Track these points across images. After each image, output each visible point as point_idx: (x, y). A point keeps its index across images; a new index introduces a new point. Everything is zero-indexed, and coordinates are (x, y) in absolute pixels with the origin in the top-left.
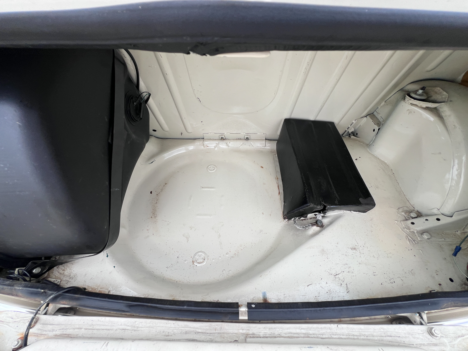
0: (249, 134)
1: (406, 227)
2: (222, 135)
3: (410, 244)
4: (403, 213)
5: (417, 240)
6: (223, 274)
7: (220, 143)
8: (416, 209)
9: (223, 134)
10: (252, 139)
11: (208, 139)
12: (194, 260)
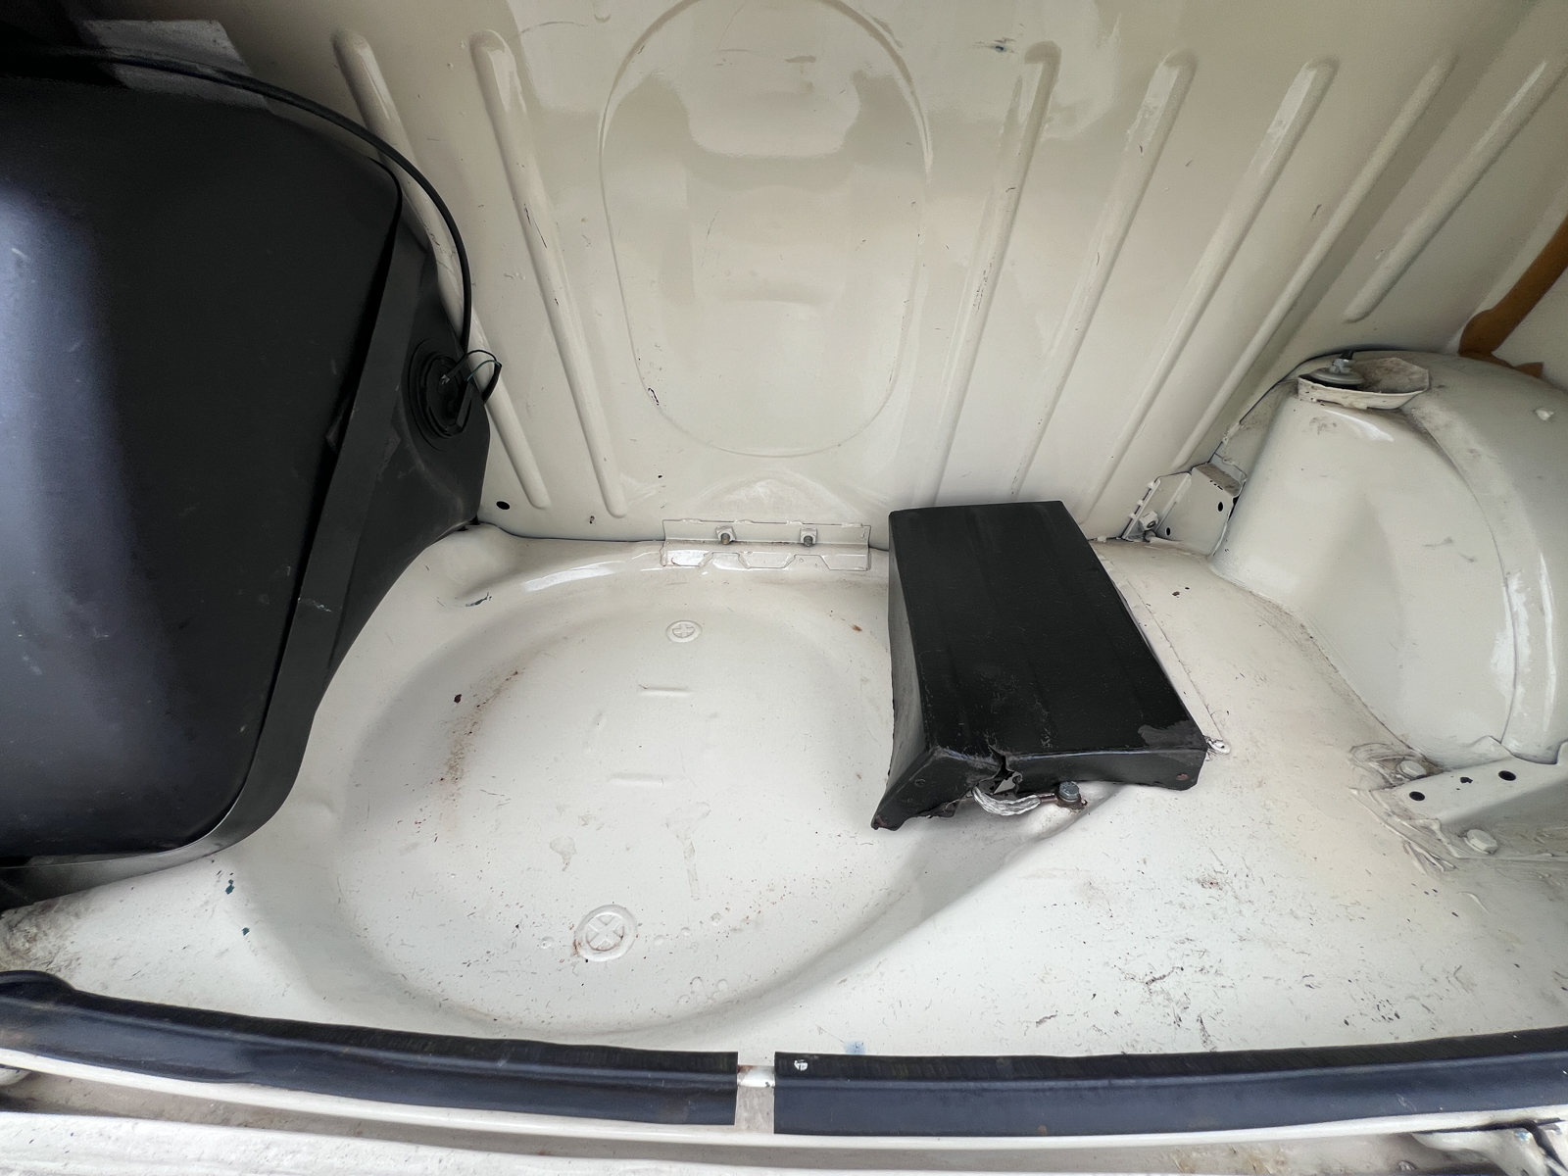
0: (814, 527)
1: (1396, 811)
2: (725, 527)
3: (1425, 870)
4: (1374, 765)
5: (1450, 858)
6: (692, 992)
7: (718, 555)
8: (1418, 751)
9: (728, 524)
10: (826, 545)
11: (679, 541)
12: (582, 935)
